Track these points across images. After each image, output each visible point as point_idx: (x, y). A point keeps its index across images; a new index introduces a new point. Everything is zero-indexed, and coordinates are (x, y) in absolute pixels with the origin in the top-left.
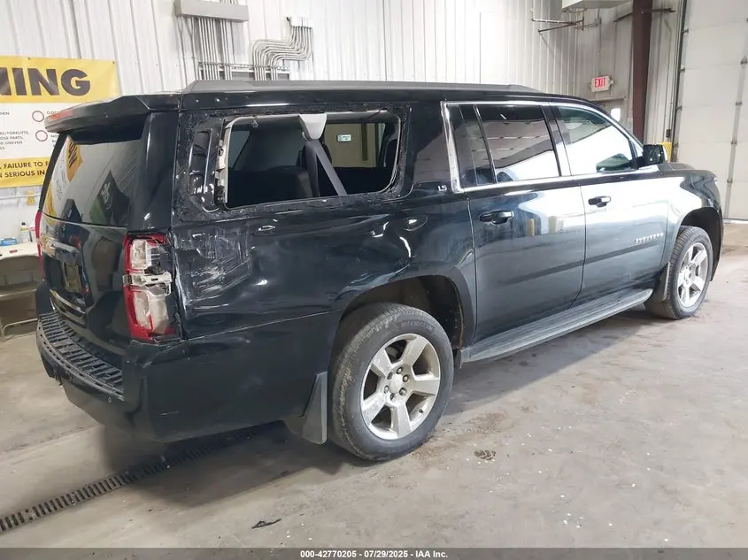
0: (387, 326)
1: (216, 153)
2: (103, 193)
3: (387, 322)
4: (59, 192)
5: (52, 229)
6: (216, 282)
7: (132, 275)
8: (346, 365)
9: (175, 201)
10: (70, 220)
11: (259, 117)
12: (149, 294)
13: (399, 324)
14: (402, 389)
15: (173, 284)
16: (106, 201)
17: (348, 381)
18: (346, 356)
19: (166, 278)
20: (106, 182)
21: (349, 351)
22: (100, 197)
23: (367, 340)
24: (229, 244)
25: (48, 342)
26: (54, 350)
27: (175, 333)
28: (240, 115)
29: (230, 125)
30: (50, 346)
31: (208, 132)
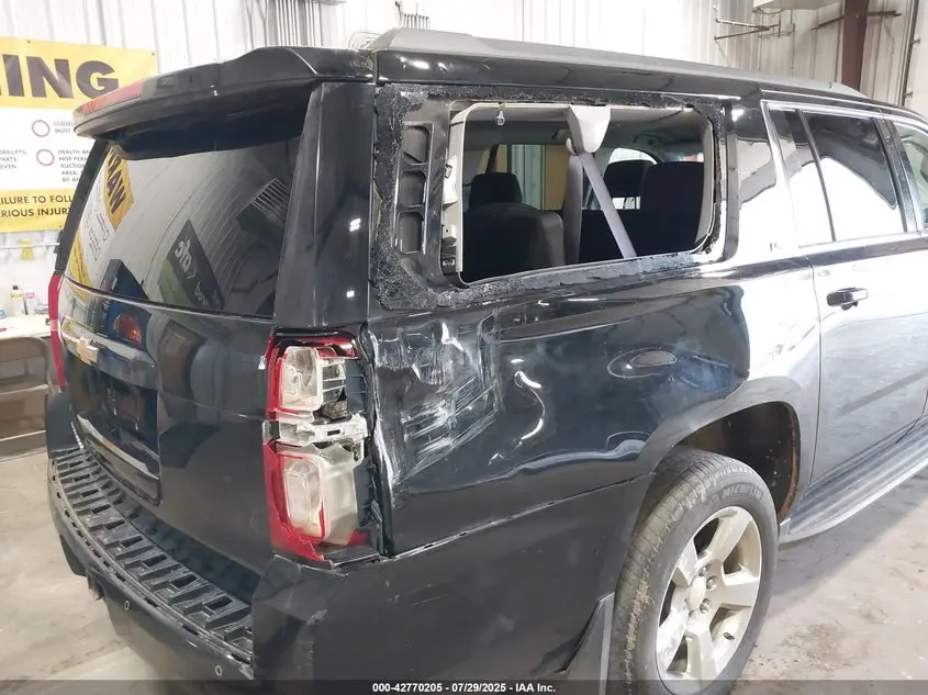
0: (703, 498)
1: (441, 174)
2: (178, 254)
3: (703, 492)
4: (94, 246)
5: (84, 305)
6: (443, 432)
7: (281, 420)
8: (640, 576)
9: (374, 270)
10: (115, 292)
11: (508, 105)
12: (320, 461)
13: (720, 493)
14: (705, 600)
15: (369, 442)
16: (186, 268)
17: (643, 604)
18: (639, 557)
19: (355, 428)
20: (181, 238)
21: (643, 549)
22: (172, 258)
23: (673, 526)
24: (465, 355)
25: (73, 512)
26: (85, 531)
27: (371, 545)
28: (479, 98)
29: (463, 116)
30: (79, 523)
31: (424, 129)
